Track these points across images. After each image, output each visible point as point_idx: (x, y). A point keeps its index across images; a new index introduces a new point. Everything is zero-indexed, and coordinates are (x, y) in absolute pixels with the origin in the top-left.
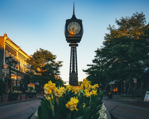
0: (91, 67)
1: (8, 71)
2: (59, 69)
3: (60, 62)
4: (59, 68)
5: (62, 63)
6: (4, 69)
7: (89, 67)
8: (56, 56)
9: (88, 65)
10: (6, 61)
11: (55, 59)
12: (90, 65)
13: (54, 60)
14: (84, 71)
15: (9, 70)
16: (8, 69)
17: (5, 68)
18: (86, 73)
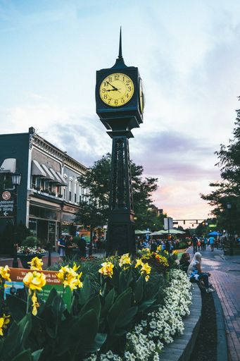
0: (220, 188)
1: (12, 206)
2: (149, 195)
3: (152, 181)
4: (149, 193)
5: (155, 183)
6: (3, 200)
7: (215, 189)
8: (141, 167)
9: (212, 185)
10: (34, 182)
11: (139, 174)
12: (218, 185)
13: (138, 177)
14: (203, 197)
15: (12, 202)
16: (10, 200)
17: (4, 198)
18: (210, 202)
